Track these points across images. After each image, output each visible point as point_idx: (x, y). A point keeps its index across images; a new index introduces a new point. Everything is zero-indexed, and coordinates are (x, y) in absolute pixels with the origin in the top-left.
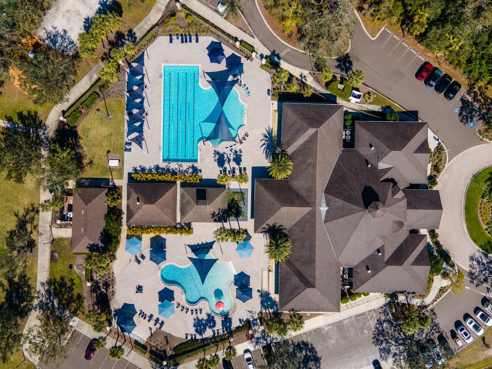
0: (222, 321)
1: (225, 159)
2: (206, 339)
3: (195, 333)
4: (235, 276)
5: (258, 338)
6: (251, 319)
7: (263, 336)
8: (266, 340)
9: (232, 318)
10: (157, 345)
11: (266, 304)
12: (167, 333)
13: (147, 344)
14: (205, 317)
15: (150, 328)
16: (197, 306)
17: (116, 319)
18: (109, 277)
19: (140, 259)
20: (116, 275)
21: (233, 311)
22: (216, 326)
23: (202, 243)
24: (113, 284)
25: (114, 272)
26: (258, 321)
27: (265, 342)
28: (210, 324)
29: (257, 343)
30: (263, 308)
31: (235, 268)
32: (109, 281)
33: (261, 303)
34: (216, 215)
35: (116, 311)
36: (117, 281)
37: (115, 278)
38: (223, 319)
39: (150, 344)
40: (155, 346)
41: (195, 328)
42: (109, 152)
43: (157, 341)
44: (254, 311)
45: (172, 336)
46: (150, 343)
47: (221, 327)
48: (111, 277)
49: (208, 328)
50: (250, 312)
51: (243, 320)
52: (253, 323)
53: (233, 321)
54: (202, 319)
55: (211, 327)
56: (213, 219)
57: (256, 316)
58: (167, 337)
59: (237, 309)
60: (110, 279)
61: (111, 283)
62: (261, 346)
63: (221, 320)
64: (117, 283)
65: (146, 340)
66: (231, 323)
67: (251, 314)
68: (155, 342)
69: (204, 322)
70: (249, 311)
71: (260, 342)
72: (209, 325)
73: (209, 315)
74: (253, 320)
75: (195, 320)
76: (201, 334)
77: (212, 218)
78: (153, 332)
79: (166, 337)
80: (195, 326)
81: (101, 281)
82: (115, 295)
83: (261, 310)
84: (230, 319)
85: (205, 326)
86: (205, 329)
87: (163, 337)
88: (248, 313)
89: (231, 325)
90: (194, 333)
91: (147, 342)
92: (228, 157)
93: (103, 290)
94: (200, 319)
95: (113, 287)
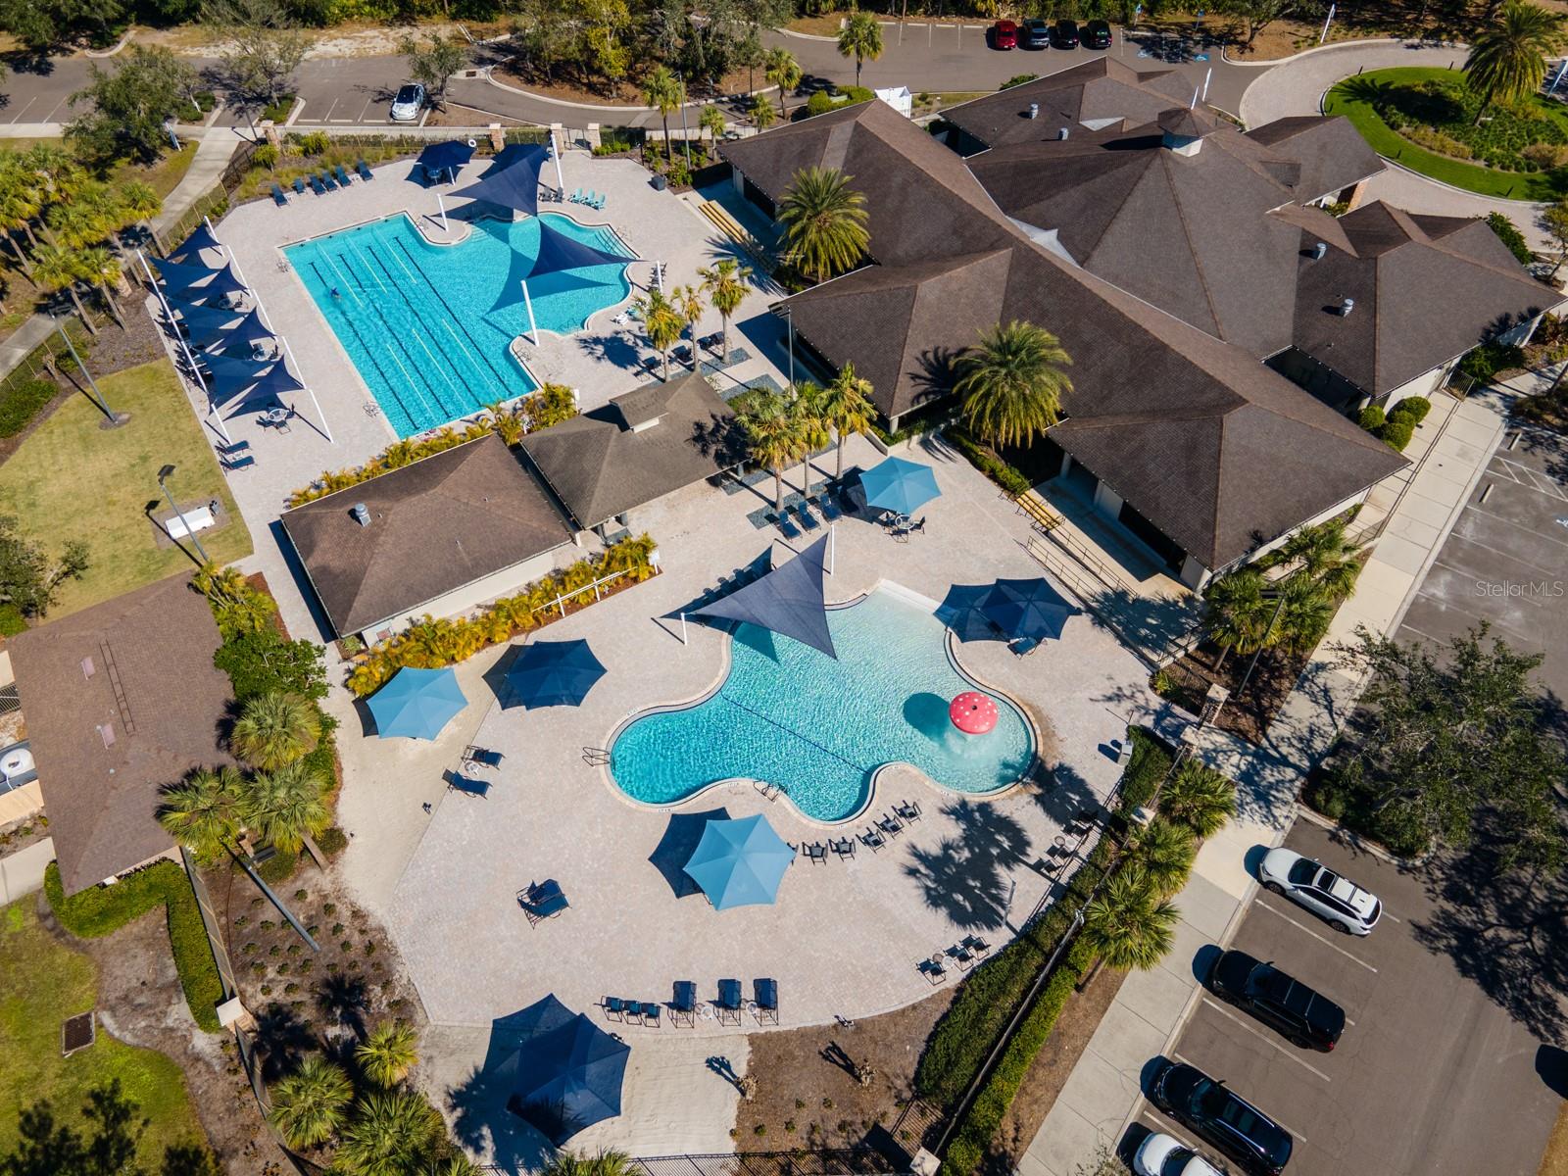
0: (1038, 798)
1: (630, 343)
2: (1036, 923)
3: (964, 935)
4: (939, 613)
5: (1247, 777)
6: (1148, 722)
7: (1255, 755)
8: (1284, 761)
9: (1067, 763)
10: (813, 1128)
11: (1144, 632)
12: (820, 1032)
13: (754, 1163)
14: (954, 830)
15: (710, 1063)
16: (879, 808)
17: (488, 1144)
18: (346, 945)
19: (478, 772)
20: (379, 912)
21: (1049, 735)
22: (1030, 835)
23: (721, 580)
24: (377, 966)
25: (362, 904)
26: (1178, 710)
27: (1290, 773)
28: (998, 845)
29: (1263, 797)
30: (1145, 651)
31: (917, 589)
32: (353, 965)
33: (1124, 643)
34: (713, 433)
35: (458, 1098)
36: (400, 938)
37: (382, 929)
38: (1036, 790)
39: (769, 1156)
40: (801, 1145)
41: (943, 912)
42: (153, 505)
43: (799, 1104)
44: (1124, 685)
45: (860, 1027)
46: (766, 1144)
47: (1057, 829)
48: (356, 939)
49: (1000, 871)
50: (1117, 697)
51: (1115, 743)
52: (1164, 730)
53: (1080, 772)
54: (946, 847)
55: (1011, 858)
56: (711, 458)
57: (1156, 702)
58: (835, 1047)
59: (1053, 715)
60: (352, 955)
61: (362, 969)
62: (1289, 796)
63: (1026, 798)
64: (401, 950)
65: (730, 1146)
66: (1079, 785)
67: (1127, 704)
68: (789, 1126)
69: (966, 854)
70: (1110, 699)
71: (1271, 786)
72: (995, 851)
73: (961, 812)
74: (1157, 722)
75: (912, 872)
76: (992, 920)
77: (704, 452)
78: (740, 1069)
79: (835, 1055)
80: (934, 900)
81: (297, 997)
82: (419, 1017)
83: (1150, 664)
84: (1064, 771)
85: (981, 867)
86: (992, 882)
87: (818, 1063)
88: (1111, 705)
89: (1087, 795)
90: (956, 935)
91: (743, 1156)
92: (636, 336)
93: (332, 1032)
94: (935, 850)
95: (387, 985)
